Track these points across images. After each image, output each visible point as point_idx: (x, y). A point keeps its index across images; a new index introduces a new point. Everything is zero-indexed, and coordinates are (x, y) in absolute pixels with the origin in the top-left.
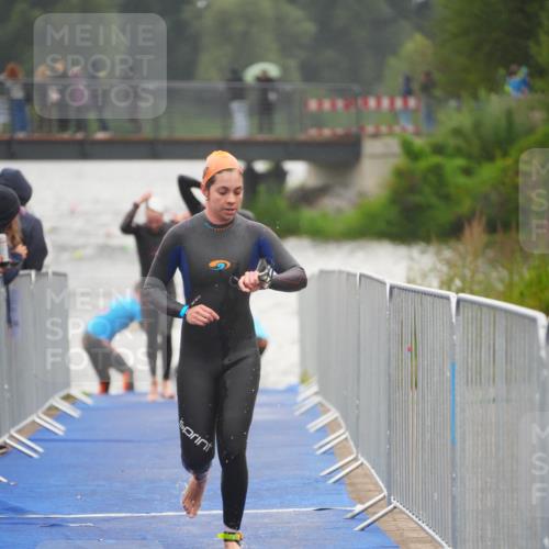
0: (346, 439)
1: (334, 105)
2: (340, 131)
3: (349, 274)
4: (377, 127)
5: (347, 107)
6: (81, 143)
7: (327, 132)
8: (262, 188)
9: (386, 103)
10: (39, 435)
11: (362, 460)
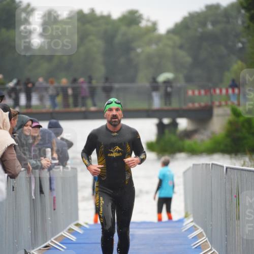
0: (206, 241)
1: (200, 93)
2: (203, 104)
3: (206, 164)
4: (220, 102)
5: (206, 93)
6: (84, 112)
7: (197, 105)
8: (167, 131)
9: (224, 91)
10: (65, 241)
11: (214, 250)
